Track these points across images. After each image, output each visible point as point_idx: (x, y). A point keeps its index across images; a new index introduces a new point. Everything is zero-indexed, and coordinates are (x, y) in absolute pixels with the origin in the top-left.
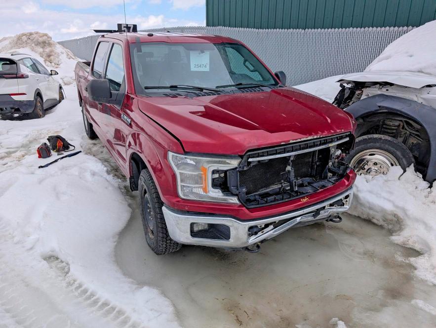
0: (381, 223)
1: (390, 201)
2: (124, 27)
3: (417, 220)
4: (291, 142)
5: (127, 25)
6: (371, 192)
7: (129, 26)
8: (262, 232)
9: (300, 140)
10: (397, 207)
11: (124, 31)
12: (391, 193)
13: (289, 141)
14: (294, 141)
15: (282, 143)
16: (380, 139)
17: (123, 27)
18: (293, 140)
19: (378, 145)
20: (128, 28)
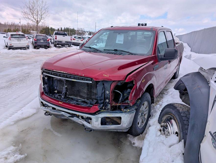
8: (48, 108)
17: (140, 25)
20: (142, 25)
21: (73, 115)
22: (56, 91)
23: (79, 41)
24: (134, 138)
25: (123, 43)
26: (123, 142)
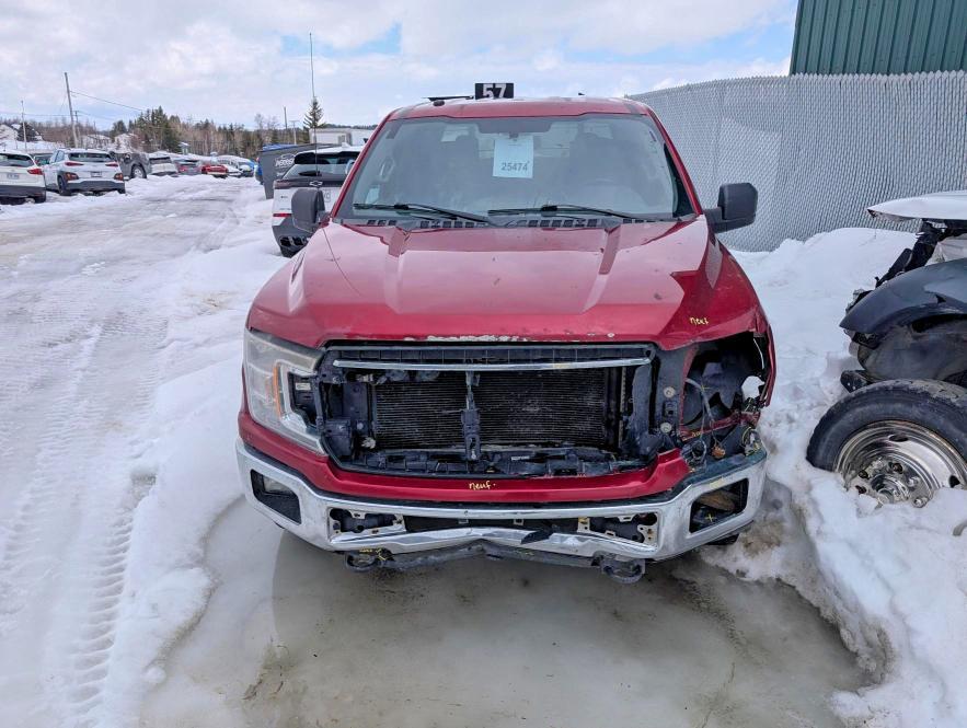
0: (857, 645)
1: (888, 586)
2: (488, 89)
3: (931, 672)
4: (431, 339)
5: (494, 84)
6: (852, 546)
7: (497, 86)
8: (374, 532)
9: (455, 339)
10: (894, 610)
11: (488, 96)
12: (905, 566)
13: (426, 337)
14: (440, 339)
15: (407, 339)
16: (926, 395)
17: (485, 90)
18: (437, 336)
19: (915, 412)
20: (496, 91)
21: (543, 528)
22: (371, 443)
23: (17, 176)
24: (725, 550)
25: (531, 176)
26: (694, 582)
